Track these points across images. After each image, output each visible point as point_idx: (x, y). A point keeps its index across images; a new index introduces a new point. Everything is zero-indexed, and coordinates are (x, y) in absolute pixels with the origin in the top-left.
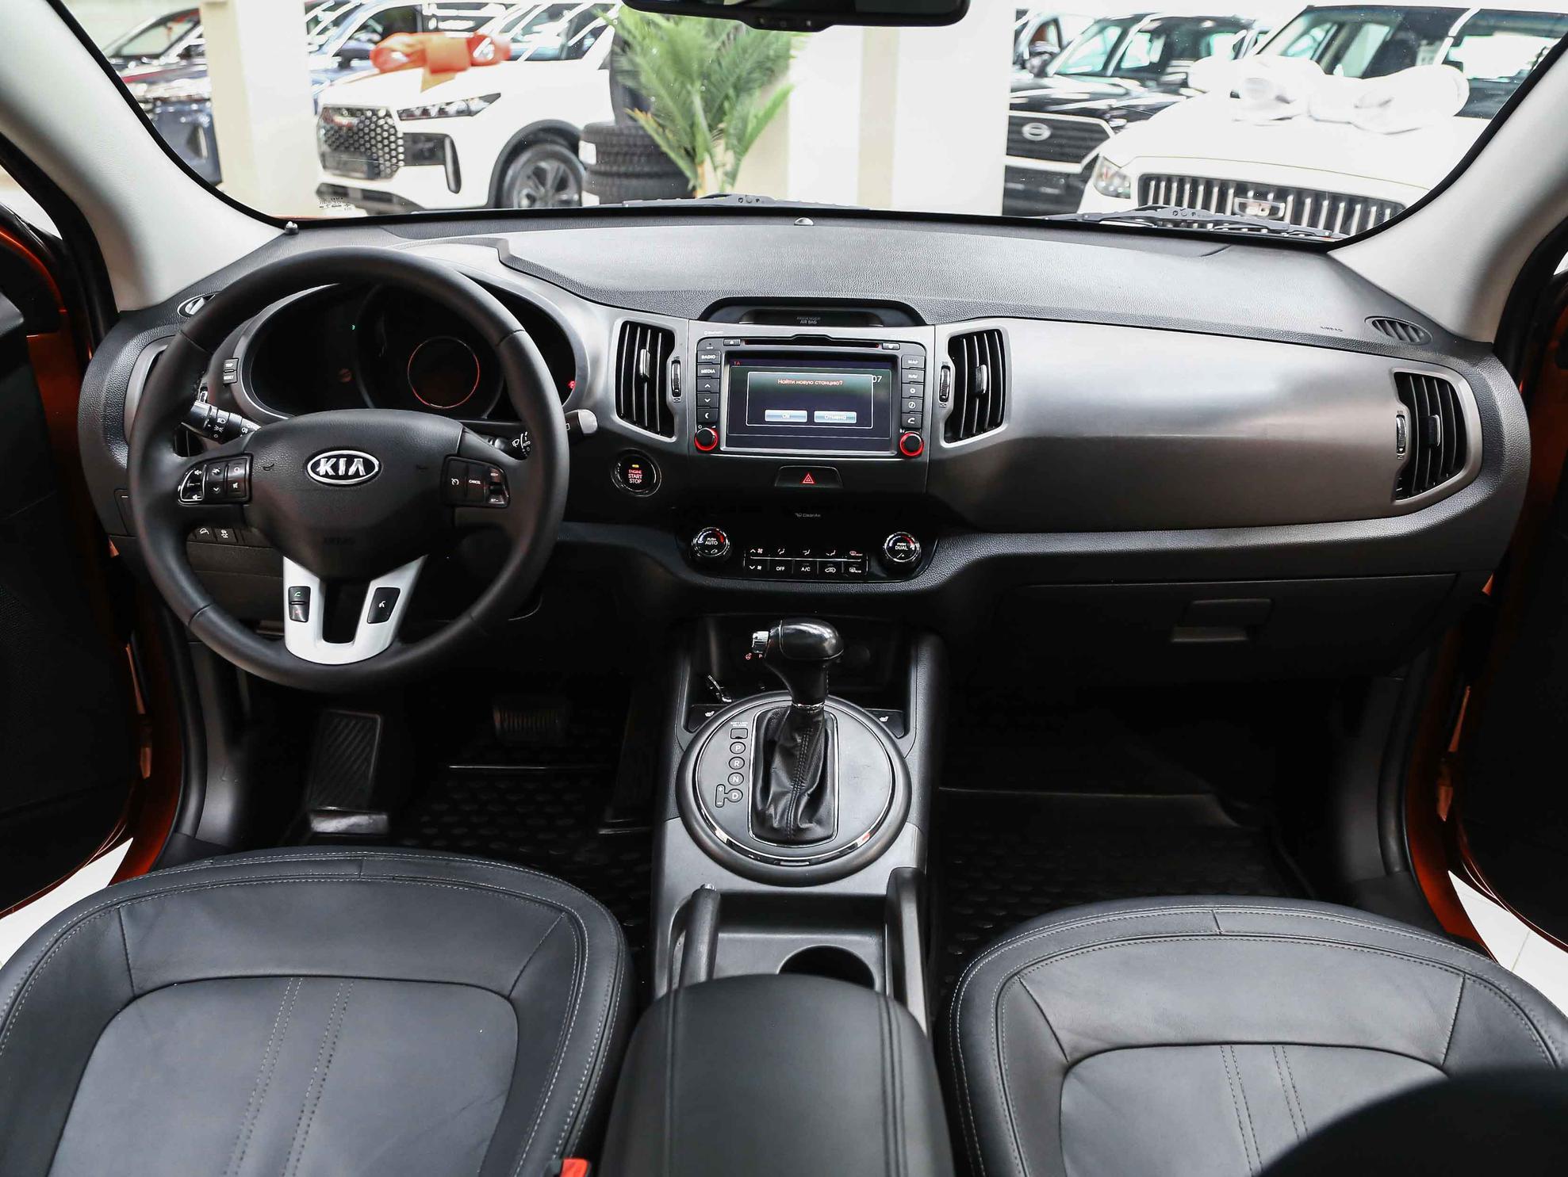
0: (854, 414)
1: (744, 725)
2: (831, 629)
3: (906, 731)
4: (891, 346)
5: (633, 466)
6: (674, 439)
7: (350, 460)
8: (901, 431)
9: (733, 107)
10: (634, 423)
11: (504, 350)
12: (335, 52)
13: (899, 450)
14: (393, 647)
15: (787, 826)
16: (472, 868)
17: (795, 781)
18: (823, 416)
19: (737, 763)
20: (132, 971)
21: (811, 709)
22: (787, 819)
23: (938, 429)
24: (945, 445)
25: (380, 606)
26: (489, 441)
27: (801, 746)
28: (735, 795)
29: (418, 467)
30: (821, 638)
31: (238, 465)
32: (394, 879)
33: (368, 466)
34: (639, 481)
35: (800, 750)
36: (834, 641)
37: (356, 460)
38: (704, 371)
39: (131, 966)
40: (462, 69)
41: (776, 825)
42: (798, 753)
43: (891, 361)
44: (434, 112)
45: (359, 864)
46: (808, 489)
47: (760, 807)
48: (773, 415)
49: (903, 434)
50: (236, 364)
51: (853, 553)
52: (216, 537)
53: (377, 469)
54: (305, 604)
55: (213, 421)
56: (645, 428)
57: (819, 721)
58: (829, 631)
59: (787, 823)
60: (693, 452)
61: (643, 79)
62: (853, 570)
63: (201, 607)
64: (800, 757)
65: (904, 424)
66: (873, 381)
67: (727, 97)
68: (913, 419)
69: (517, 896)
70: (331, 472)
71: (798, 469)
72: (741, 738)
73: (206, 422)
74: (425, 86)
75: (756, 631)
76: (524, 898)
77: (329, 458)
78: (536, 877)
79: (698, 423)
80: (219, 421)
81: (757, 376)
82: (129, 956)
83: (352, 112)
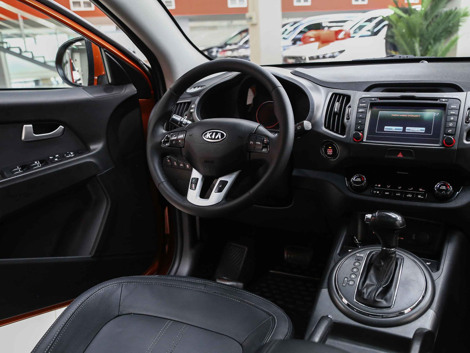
0: (424, 129)
1: (362, 255)
2: (401, 217)
3: (438, 269)
4: (444, 100)
5: (329, 147)
6: (345, 136)
7: (217, 133)
8: (444, 135)
9: (432, 47)
10: (331, 130)
11: (273, 94)
12: (292, 39)
13: (443, 143)
14: (222, 202)
15: (370, 299)
16: (245, 294)
17: (379, 281)
18: (410, 129)
19: (355, 270)
20: (120, 306)
21: (390, 251)
22: (371, 296)
23: (463, 135)
24: (465, 142)
25: (220, 186)
26: (273, 135)
27: (383, 266)
28: (351, 283)
29: (239, 137)
30: (395, 219)
31: (182, 134)
32: (215, 293)
33: (222, 135)
34: (331, 154)
35: (383, 268)
36: (401, 222)
37: (219, 133)
38: (360, 110)
39: (120, 305)
40: (332, 41)
41: (365, 297)
42: (381, 269)
43: (443, 107)
44: (321, 57)
45: (205, 285)
46: (400, 159)
47: (360, 288)
48: (387, 128)
49: (445, 137)
50: (195, 106)
51: (421, 190)
52: (185, 167)
53: (225, 137)
54: (196, 184)
55: (181, 122)
56: (335, 132)
57: (393, 257)
58: (400, 217)
59: (371, 297)
60: (352, 142)
61: (396, 38)
62: (419, 196)
63: (163, 181)
64: (382, 271)
65: (446, 133)
66: (434, 115)
67: (430, 44)
68: (451, 130)
69: (257, 308)
70: (210, 137)
71: (397, 150)
72: (359, 260)
73: (179, 123)
74: (319, 47)
75: (367, 214)
76: (260, 309)
77: (210, 132)
78: (267, 302)
79: (355, 130)
80: (183, 122)
81: (382, 113)
82: (121, 301)
83: (293, 58)
